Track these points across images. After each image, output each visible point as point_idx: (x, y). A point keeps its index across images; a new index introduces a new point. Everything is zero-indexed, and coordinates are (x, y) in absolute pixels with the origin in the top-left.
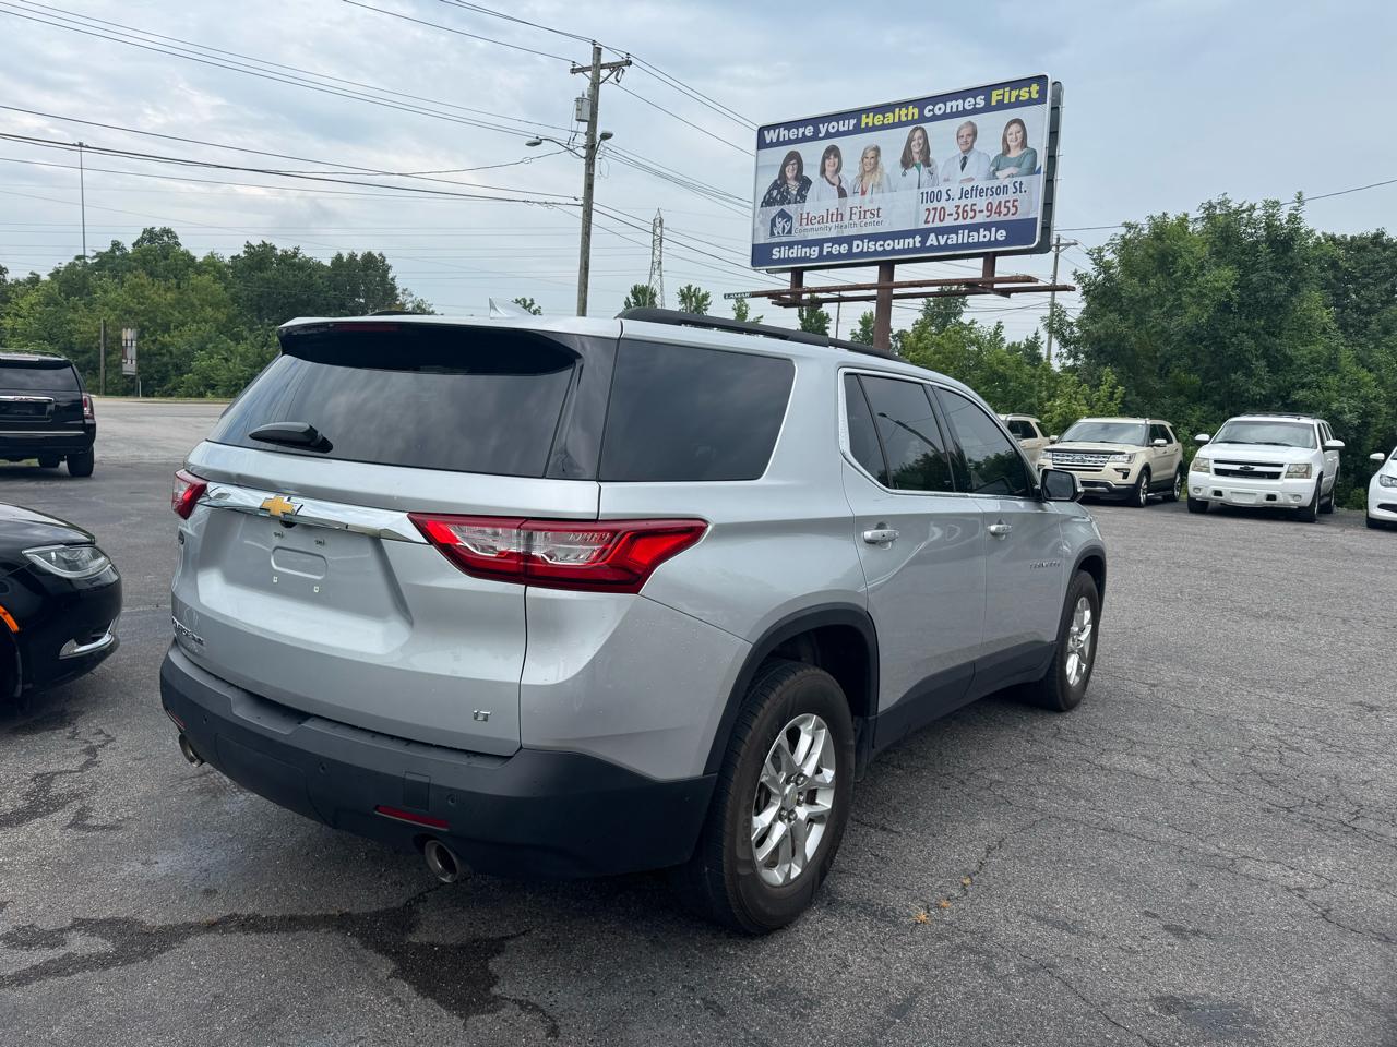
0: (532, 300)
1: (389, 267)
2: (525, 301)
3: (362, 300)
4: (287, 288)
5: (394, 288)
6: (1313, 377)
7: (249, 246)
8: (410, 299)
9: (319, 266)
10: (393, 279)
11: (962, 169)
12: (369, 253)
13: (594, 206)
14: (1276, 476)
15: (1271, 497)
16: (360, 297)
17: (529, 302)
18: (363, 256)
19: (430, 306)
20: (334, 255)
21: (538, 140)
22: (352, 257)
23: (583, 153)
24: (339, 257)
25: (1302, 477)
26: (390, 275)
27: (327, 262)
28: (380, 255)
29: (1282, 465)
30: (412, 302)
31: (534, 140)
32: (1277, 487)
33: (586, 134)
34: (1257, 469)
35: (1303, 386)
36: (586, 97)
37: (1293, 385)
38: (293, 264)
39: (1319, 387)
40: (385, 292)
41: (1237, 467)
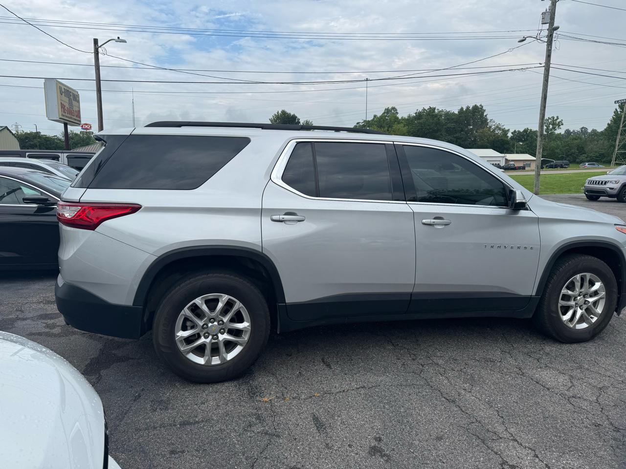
0: (557, 117)
1: (485, 111)
2: (553, 118)
3: (471, 127)
5: (486, 120)
8: (494, 124)
9: (454, 114)
10: (486, 116)
12: (476, 105)
16: (470, 125)
17: (555, 118)
18: (473, 107)
19: (503, 126)
20: (460, 108)
21: (524, 39)
22: (468, 108)
23: (546, 39)
24: (462, 109)
26: (485, 114)
27: (456, 112)
28: (481, 105)
30: (494, 125)
31: (522, 39)
33: (548, 30)
36: (548, 11)
38: (433, 115)
40: (482, 122)
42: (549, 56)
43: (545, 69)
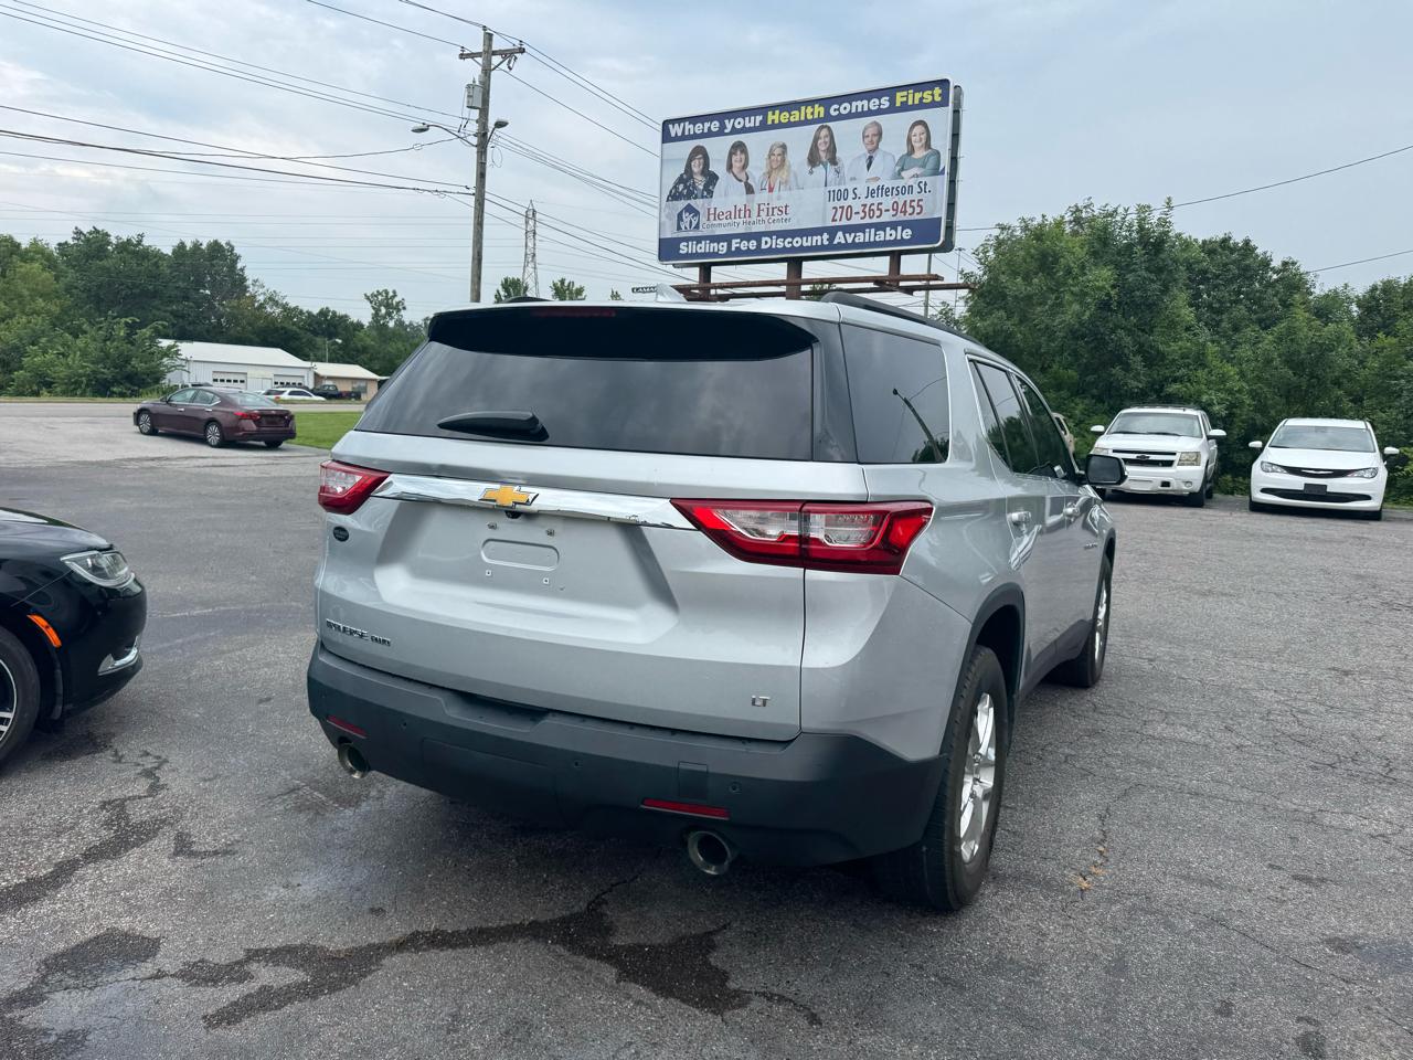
0: (394, 292)
1: (238, 257)
2: (387, 293)
3: (208, 292)
4: (129, 277)
5: (243, 279)
6: (1183, 371)
7: (78, 232)
8: (261, 291)
9: (159, 255)
10: (242, 270)
11: (868, 167)
12: (216, 242)
13: (487, 196)
14: (1169, 464)
15: (1165, 484)
16: (205, 288)
17: (391, 294)
18: (209, 245)
19: (284, 298)
20: (176, 243)
21: (425, 127)
22: (197, 246)
23: (475, 141)
24: (182, 246)
25: (1193, 464)
26: (239, 266)
27: (168, 251)
28: (228, 244)
29: (1174, 454)
30: (264, 294)
31: (420, 126)
32: (1170, 475)
33: (477, 122)
34: (1153, 457)
35: (1175, 380)
36: (477, 83)
37: (1166, 379)
38: (135, 253)
39: (1189, 381)
40: (234, 284)
41: (1134, 456)
42: (482, 176)
43: (477, 200)
